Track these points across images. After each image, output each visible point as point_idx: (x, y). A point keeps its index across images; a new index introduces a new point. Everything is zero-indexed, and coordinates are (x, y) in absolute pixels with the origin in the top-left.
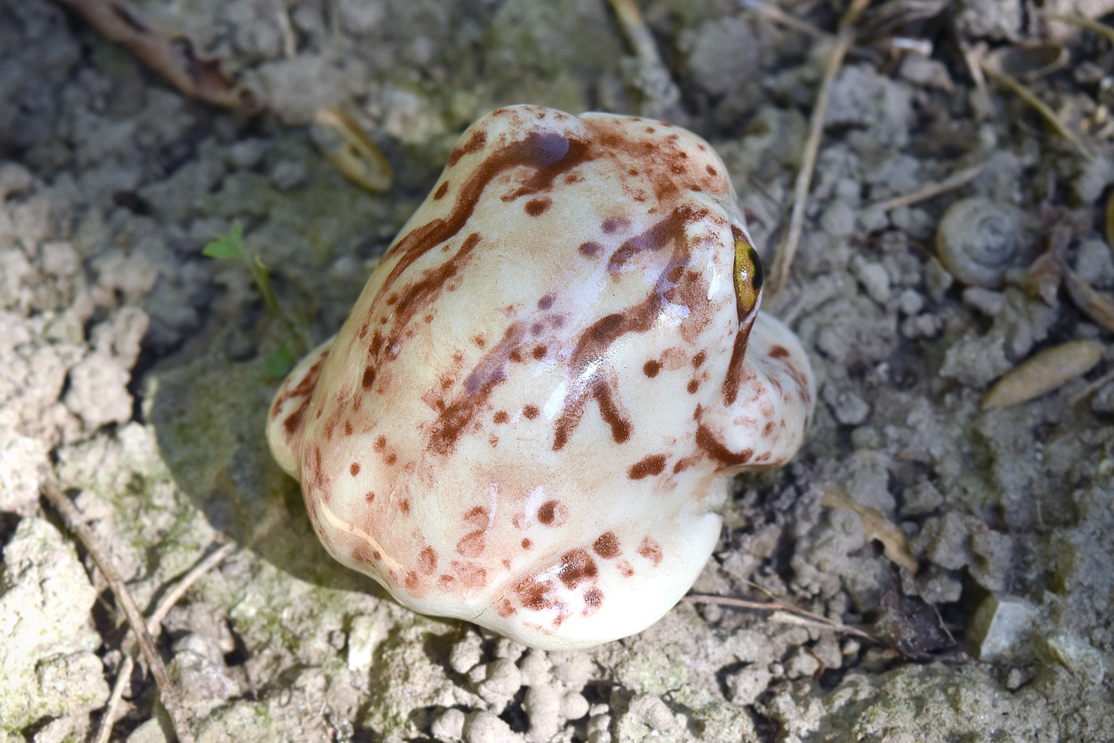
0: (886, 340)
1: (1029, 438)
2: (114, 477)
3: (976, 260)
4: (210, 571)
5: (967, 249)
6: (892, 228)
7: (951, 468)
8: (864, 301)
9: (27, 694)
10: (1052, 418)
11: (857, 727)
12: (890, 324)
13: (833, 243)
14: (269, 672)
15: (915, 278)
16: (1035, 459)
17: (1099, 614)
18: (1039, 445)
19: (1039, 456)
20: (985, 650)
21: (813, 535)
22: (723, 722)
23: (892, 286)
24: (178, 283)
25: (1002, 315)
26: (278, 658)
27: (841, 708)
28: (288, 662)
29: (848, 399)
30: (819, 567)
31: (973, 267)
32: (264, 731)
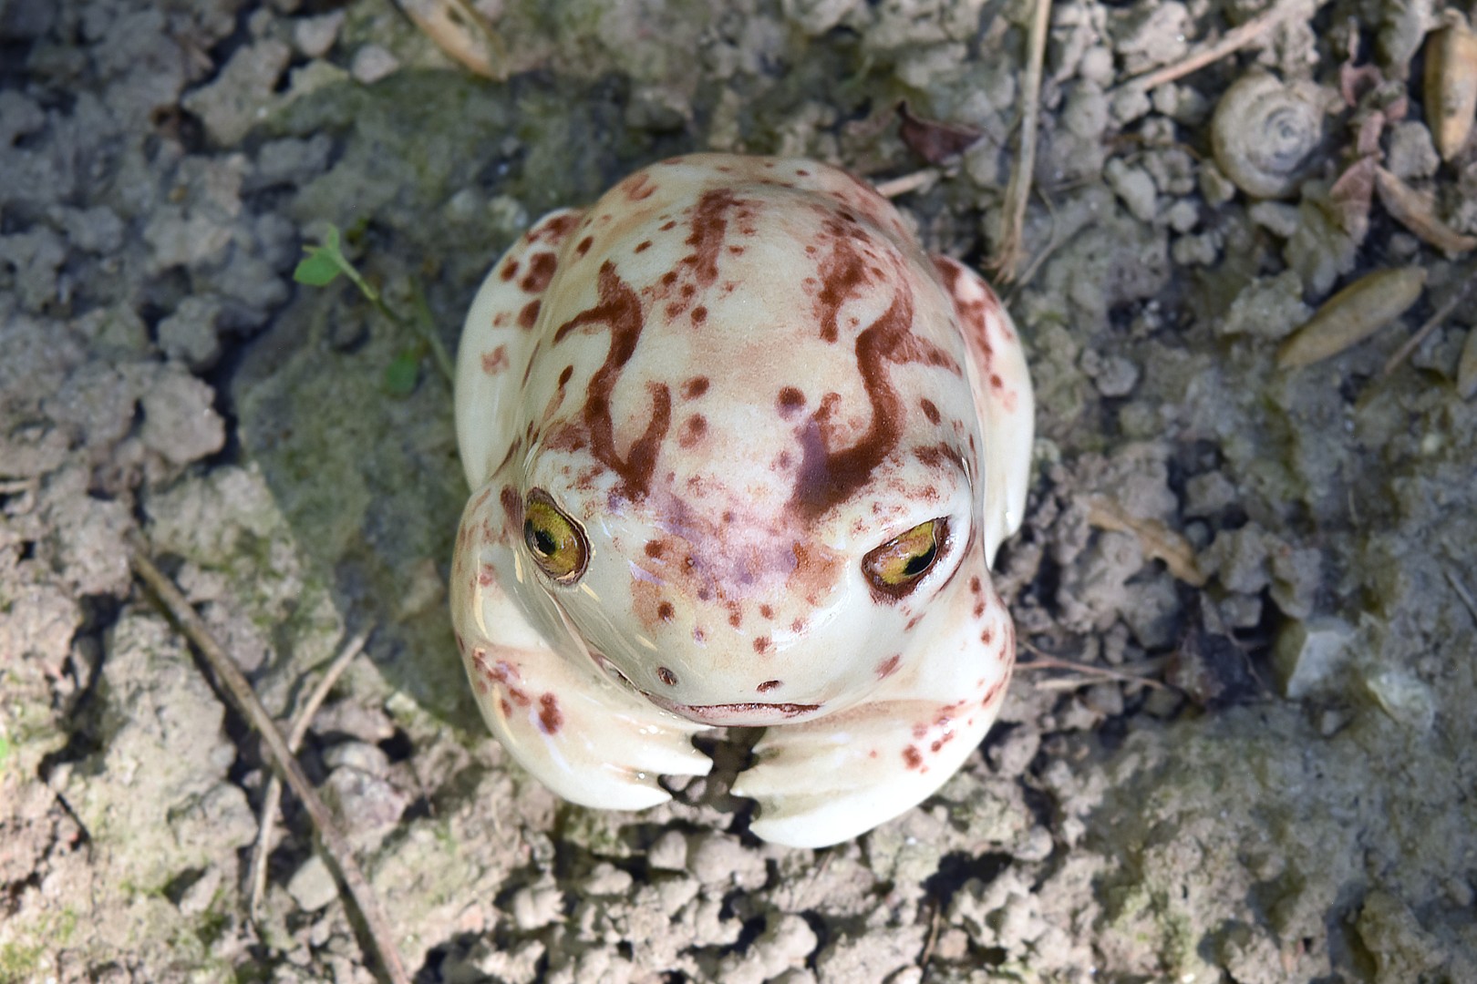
0: (1155, 271)
1: (1335, 400)
2: (219, 537)
3: (1265, 170)
4: (356, 657)
5: (1252, 157)
6: (1154, 113)
7: (1241, 450)
8: (1126, 224)
9: (159, 848)
10: (1364, 370)
11: (1147, 813)
12: (1159, 247)
13: (1082, 145)
14: (442, 770)
15: (1187, 185)
16: (1345, 430)
17: (1426, 636)
18: (1349, 409)
19: (1350, 426)
20: (1293, 688)
21: (1080, 561)
22: (989, 819)
23: (1159, 194)
24: (257, 251)
25: (1298, 235)
26: (451, 756)
27: (1127, 781)
28: (463, 762)
29: (1113, 367)
30: (1090, 605)
31: (1260, 178)
32: (447, 859)
